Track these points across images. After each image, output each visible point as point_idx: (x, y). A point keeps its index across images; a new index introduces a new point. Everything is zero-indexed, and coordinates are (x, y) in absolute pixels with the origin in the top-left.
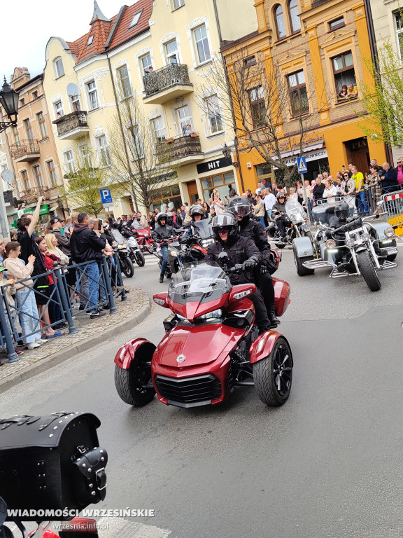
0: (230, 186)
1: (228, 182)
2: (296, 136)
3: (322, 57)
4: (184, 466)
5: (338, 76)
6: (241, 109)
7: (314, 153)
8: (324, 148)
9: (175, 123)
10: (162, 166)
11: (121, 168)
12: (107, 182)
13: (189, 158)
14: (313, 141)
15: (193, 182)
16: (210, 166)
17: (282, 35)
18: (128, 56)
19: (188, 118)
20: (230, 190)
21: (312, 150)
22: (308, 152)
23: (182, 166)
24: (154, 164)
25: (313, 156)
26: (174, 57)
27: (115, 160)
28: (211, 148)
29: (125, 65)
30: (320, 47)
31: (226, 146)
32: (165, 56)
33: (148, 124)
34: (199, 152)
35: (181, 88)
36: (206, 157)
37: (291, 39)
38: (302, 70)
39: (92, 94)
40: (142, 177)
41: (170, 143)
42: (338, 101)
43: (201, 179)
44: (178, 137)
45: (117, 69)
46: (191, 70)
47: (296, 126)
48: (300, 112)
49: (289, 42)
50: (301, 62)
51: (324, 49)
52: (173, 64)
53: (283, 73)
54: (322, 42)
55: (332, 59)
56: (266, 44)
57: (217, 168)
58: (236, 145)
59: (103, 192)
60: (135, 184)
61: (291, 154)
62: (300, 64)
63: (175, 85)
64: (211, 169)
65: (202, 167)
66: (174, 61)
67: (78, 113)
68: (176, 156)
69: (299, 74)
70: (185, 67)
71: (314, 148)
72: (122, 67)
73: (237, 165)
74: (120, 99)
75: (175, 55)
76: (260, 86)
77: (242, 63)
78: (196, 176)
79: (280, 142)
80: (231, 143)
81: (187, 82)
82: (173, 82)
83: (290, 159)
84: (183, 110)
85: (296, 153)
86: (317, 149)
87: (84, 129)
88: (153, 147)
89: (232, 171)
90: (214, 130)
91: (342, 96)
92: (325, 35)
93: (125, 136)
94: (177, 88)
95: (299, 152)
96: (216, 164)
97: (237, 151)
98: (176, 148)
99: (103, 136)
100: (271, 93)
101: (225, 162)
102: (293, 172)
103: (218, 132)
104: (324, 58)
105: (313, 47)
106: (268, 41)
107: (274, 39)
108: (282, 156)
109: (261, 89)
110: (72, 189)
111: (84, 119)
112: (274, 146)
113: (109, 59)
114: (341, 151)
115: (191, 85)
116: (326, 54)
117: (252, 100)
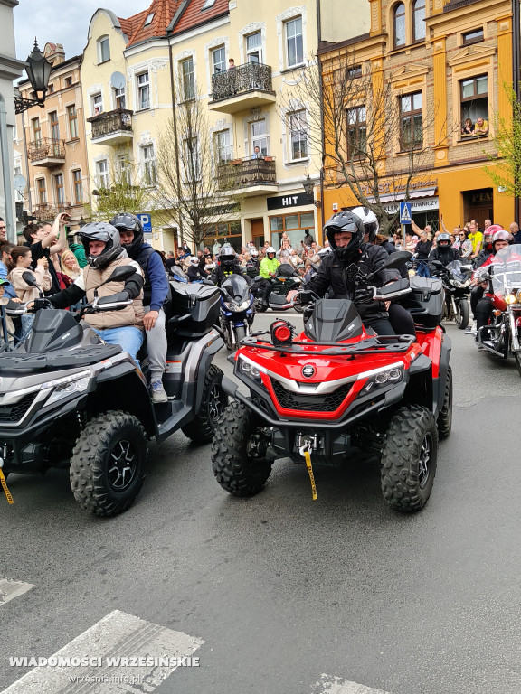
0: (307, 232)
1: (305, 225)
2: (403, 177)
3: (449, 78)
4: (226, 561)
5: (466, 106)
6: (336, 130)
7: (421, 201)
8: (436, 196)
9: (246, 140)
10: (223, 193)
11: (169, 189)
12: (148, 205)
13: (259, 188)
14: (422, 185)
15: (260, 220)
16: (285, 202)
17: (399, 43)
18: (195, 46)
19: (264, 136)
20: (307, 237)
21: (420, 198)
22: (414, 199)
23: (248, 198)
24: (212, 189)
25: (420, 205)
26: (256, 54)
27: (162, 178)
28: (288, 178)
29: (191, 57)
30: (447, 65)
31: (308, 178)
32: (245, 52)
33: (211, 136)
34: (273, 182)
35: (260, 95)
36: (281, 189)
37: (412, 49)
38: (420, 92)
39: (143, 90)
40: (195, 204)
41: (237, 165)
42: (462, 137)
43: (271, 218)
44: (248, 159)
45: (180, 61)
46: (276, 74)
47: (404, 163)
48: (411, 145)
49: (408, 53)
50: (421, 81)
51: (453, 68)
52: (253, 62)
53: (395, 92)
54: (451, 58)
55: (461, 81)
56: (378, 52)
57: (293, 205)
58: (322, 178)
59: (142, 217)
60: (184, 212)
61: (392, 199)
62: (419, 84)
63: (253, 91)
64: (286, 206)
65: (274, 202)
66: (255, 59)
67: (121, 112)
68: (243, 183)
69: (415, 96)
70: (269, 69)
71: (423, 194)
72: (186, 59)
73: (321, 205)
74: (179, 101)
75: (257, 52)
76: (364, 106)
77: (343, 72)
78: (265, 213)
79: (381, 181)
80: (315, 175)
81: (268, 88)
82: (251, 86)
83: (390, 205)
84: (258, 125)
85: (399, 198)
86: (427, 197)
87: (127, 134)
88: (214, 167)
89: (312, 212)
90: (295, 157)
91: (467, 132)
92: (456, 49)
93: (180, 147)
94: (255, 94)
95: (403, 197)
96: (293, 200)
97: (322, 186)
98: (244, 173)
99: (151, 145)
100: (378, 114)
101: (305, 199)
102: (392, 221)
103: (301, 159)
104: (451, 80)
105: (438, 63)
106: (380, 48)
107: (389, 47)
108: (382, 200)
109: (365, 109)
110: (101, 209)
111: (128, 120)
112: (373, 185)
113: (171, 47)
114: (458, 203)
115: (274, 93)
116: (454, 74)
117: (352, 122)
